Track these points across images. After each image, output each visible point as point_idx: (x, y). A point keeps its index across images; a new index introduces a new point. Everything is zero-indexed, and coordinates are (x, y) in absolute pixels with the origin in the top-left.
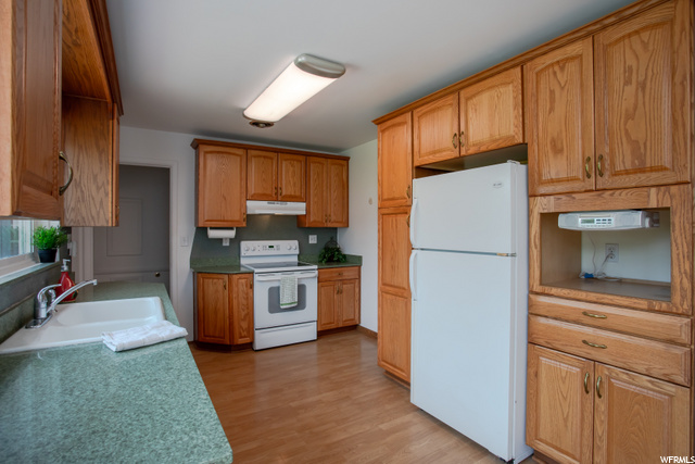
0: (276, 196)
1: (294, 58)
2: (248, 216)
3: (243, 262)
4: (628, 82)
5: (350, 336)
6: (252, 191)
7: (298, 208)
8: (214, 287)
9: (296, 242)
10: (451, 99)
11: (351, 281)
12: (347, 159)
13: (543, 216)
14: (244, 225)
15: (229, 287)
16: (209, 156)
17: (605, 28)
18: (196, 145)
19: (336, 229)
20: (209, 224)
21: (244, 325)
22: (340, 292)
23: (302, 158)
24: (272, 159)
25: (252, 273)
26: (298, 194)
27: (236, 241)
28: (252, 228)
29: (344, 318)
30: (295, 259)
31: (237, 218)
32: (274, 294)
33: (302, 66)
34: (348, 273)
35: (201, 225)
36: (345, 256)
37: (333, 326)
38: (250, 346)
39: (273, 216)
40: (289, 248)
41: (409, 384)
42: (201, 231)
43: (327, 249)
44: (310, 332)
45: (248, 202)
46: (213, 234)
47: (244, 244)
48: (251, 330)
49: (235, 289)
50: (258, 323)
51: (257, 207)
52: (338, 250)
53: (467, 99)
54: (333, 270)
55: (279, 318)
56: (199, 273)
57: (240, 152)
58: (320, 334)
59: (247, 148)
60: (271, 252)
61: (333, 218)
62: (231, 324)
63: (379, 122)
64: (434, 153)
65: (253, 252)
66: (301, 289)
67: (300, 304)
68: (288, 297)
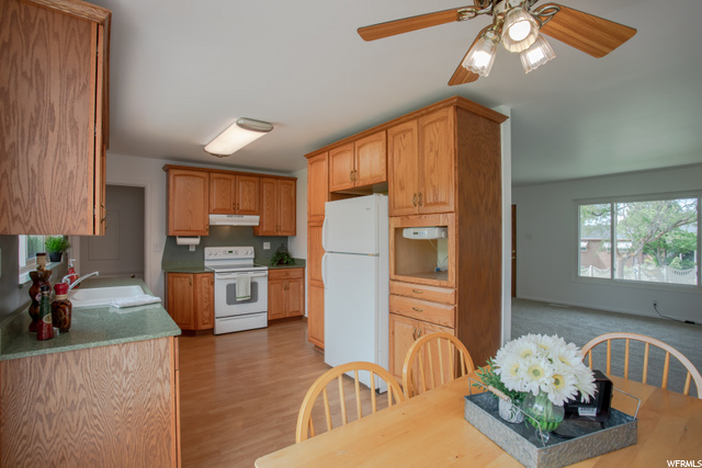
0: (234, 210)
1: (236, 120)
2: (210, 226)
3: (207, 264)
4: (431, 150)
5: (296, 325)
6: (214, 206)
7: (253, 220)
8: (181, 284)
9: (252, 248)
10: (350, 146)
11: (295, 280)
12: (295, 179)
13: (396, 229)
14: (207, 234)
15: (194, 284)
16: (178, 178)
17: (422, 115)
18: (167, 169)
19: (286, 237)
20: (177, 233)
21: (207, 314)
22: (287, 288)
23: (256, 179)
24: (230, 180)
25: (213, 272)
26: (252, 208)
27: (201, 247)
28: (213, 236)
29: (291, 310)
30: (252, 262)
31: (201, 228)
32: (231, 289)
33: (241, 126)
34: (294, 272)
35: (171, 234)
36: (293, 260)
37: (282, 316)
38: (211, 331)
39: (232, 226)
40: (246, 253)
41: (323, 350)
42: (171, 239)
43: (278, 254)
44: (262, 321)
45: (211, 216)
46: (181, 241)
47: (206, 249)
48: (212, 318)
49: (199, 285)
50: (218, 313)
51: (218, 220)
52: (287, 255)
53: (359, 148)
54: (282, 271)
55: (235, 309)
56: (169, 273)
57: (204, 175)
58: (271, 323)
59: (209, 171)
60: (231, 256)
61: (283, 228)
62: (196, 313)
63: (309, 156)
64: (341, 183)
65: (214, 256)
66: (254, 286)
67: (253, 298)
68: (243, 291)
